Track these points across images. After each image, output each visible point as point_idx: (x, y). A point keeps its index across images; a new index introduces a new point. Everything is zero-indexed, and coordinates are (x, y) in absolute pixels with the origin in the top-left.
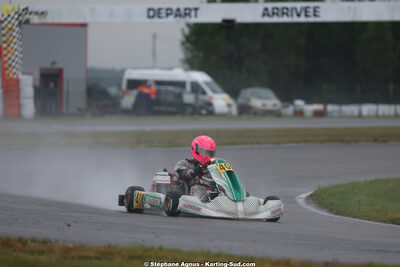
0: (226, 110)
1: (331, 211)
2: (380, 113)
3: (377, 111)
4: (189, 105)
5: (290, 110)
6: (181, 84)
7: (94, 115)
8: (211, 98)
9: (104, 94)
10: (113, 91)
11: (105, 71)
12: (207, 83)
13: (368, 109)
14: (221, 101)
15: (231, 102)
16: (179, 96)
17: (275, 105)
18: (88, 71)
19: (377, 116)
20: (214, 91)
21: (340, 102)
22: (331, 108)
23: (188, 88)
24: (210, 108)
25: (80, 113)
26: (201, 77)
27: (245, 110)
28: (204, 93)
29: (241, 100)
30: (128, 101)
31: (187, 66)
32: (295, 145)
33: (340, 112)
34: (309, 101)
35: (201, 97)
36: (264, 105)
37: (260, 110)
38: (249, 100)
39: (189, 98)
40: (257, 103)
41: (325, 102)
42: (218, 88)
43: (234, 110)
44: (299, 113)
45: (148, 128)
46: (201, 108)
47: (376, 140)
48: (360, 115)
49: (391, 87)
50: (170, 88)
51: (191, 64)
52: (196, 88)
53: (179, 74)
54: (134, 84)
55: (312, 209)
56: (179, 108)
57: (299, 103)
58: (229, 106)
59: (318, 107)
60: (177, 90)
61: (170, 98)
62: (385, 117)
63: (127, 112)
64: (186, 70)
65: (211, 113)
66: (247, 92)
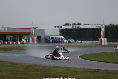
0: (66, 42)
1: (83, 59)
5: (76, 42)
6: (59, 38)
7: (46, 43)
9: (47, 40)
10: (49, 39)
11: (47, 36)
13: (88, 42)
14: (65, 41)
16: (59, 40)
18: (45, 36)
19: (90, 43)
20: (64, 39)
21: (84, 41)
22: (82, 41)
25: (44, 43)
26: (62, 37)
27: (69, 42)
29: (68, 41)
30: (51, 41)
39: (60, 40)
40: (71, 41)
44: (78, 42)
45: (54, 45)
46: (62, 42)
48: (87, 43)
49: (92, 38)
51: (61, 35)
52: (62, 39)
53: (59, 37)
54: (52, 38)
55: (80, 58)
56: (59, 42)
57: (78, 41)
59: (81, 41)
60: (59, 39)
61: (58, 40)
62: (91, 43)
63: (51, 42)
65: (64, 43)
66: (69, 39)
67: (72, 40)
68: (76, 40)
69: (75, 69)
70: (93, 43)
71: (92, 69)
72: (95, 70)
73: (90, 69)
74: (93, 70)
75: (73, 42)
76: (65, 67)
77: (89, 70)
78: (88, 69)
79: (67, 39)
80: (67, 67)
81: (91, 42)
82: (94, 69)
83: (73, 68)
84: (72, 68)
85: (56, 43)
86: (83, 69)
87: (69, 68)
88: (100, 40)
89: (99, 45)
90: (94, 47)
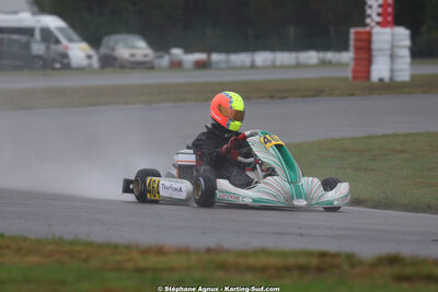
0: (85, 62)
2: (278, 63)
3: (274, 60)
4: (39, 57)
5: (165, 61)
6: (29, 32)
8: (66, 48)
12: (60, 30)
13: (262, 58)
14: (79, 52)
15: (91, 52)
16: (27, 46)
17: (146, 56)
19: (274, 67)
20: (71, 40)
21: (228, 51)
22: (215, 57)
23: (38, 35)
24: (65, 61)
26: (53, 22)
27: (109, 62)
28: (57, 42)
29: (103, 50)
31: (35, 9)
32: (171, 104)
33: (228, 62)
34: (188, 50)
35: (53, 47)
36: (133, 55)
37: (128, 61)
38: (113, 49)
39: (38, 48)
40: (123, 52)
41: (209, 51)
42: (75, 36)
43: (95, 62)
44: (176, 65)
46: (54, 60)
47: (272, 97)
48: (253, 66)
49: (291, 30)
50: (15, 37)
51: (41, 6)
56: (29, 62)
57: (177, 52)
58: (89, 57)
59: (201, 56)
60: (23, 39)
62: (283, 67)
64: (34, 14)
65: (67, 67)
66: (110, 40)
67: (134, 48)
69: (146, 251)
70: (299, 66)
71: (283, 254)
72: (302, 260)
73: (264, 252)
74: (291, 261)
75: (139, 58)
76: (59, 242)
77: (252, 261)
78: (243, 254)
79: (94, 41)
80: (73, 243)
81: (284, 57)
82: (296, 254)
83: (128, 248)
84: (115, 248)
86: (209, 250)
87: (90, 244)
88: (356, 40)
89: (346, 79)
90: (304, 97)
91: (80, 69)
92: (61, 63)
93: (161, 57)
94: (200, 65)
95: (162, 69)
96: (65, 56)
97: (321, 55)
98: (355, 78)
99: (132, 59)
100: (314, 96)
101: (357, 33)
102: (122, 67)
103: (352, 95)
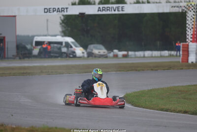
0: (82, 55)
2: (154, 55)
3: (152, 54)
4: (65, 53)
5: (111, 55)
6: (61, 43)
7: (20, 58)
8: (75, 49)
9: (25, 48)
10: (29, 47)
11: (24, 36)
12: (72, 42)
13: (148, 53)
14: (79, 51)
15: (84, 51)
16: (60, 49)
17: (104, 52)
18: (17, 36)
19: (152, 57)
20: (76, 46)
21: (135, 51)
22: (130, 53)
23: (64, 44)
24: (74, 54)
25: (14, 58)
26: (69, 40)
27: (90, 55)
28: (71, 47)
29: (88, 50)
30: (36, 51)
31: (63, 34)
32: (114, 72)
33: (135, 55)
34: (120, 50)
35: (70, 49)
36: (99, 52)
38: (92, 50)
39: (64, 50)
40: (96, 52)
41: (127, 50)
42: (79, 46)
43: (86, 55)
44: (116, 56)
45: (46, 65)
46: (70, 54)
47: (152, 70)
48: (144, 57)
50: (55, 45)
51: (65, 34)
52: (68, 45)
53: (59, 39)
54: (38, 43)
56: (60, 55)
57: (116, 51)
58: (83, 53)
59: (125, 53)
60: (59, 46)
61: (56, 50)
62: (155, 57)
63: (35, 57)
64: (63, 36)
65: (75, 56)
66: (91, 47)
67: (99, 50)
68: (110, 48)
70: (161, 56)
75: (102, 53)
79: (85, 47)
81: (156, 53)
85: (51, 57)
88: (183, 47)
89: (179, 62)
90: (164, 70)
91: (80, 57)
92: (73, 55)
93: (110, 53)
94: (124, 56)
95: (110, 58)
96: (74, 52)
97: (170, 52)
98: (182, 61)
99: (99, 54)
100: (168, 69)
101: (183, 45)
102: (95, 57)
103: (182, 69)
